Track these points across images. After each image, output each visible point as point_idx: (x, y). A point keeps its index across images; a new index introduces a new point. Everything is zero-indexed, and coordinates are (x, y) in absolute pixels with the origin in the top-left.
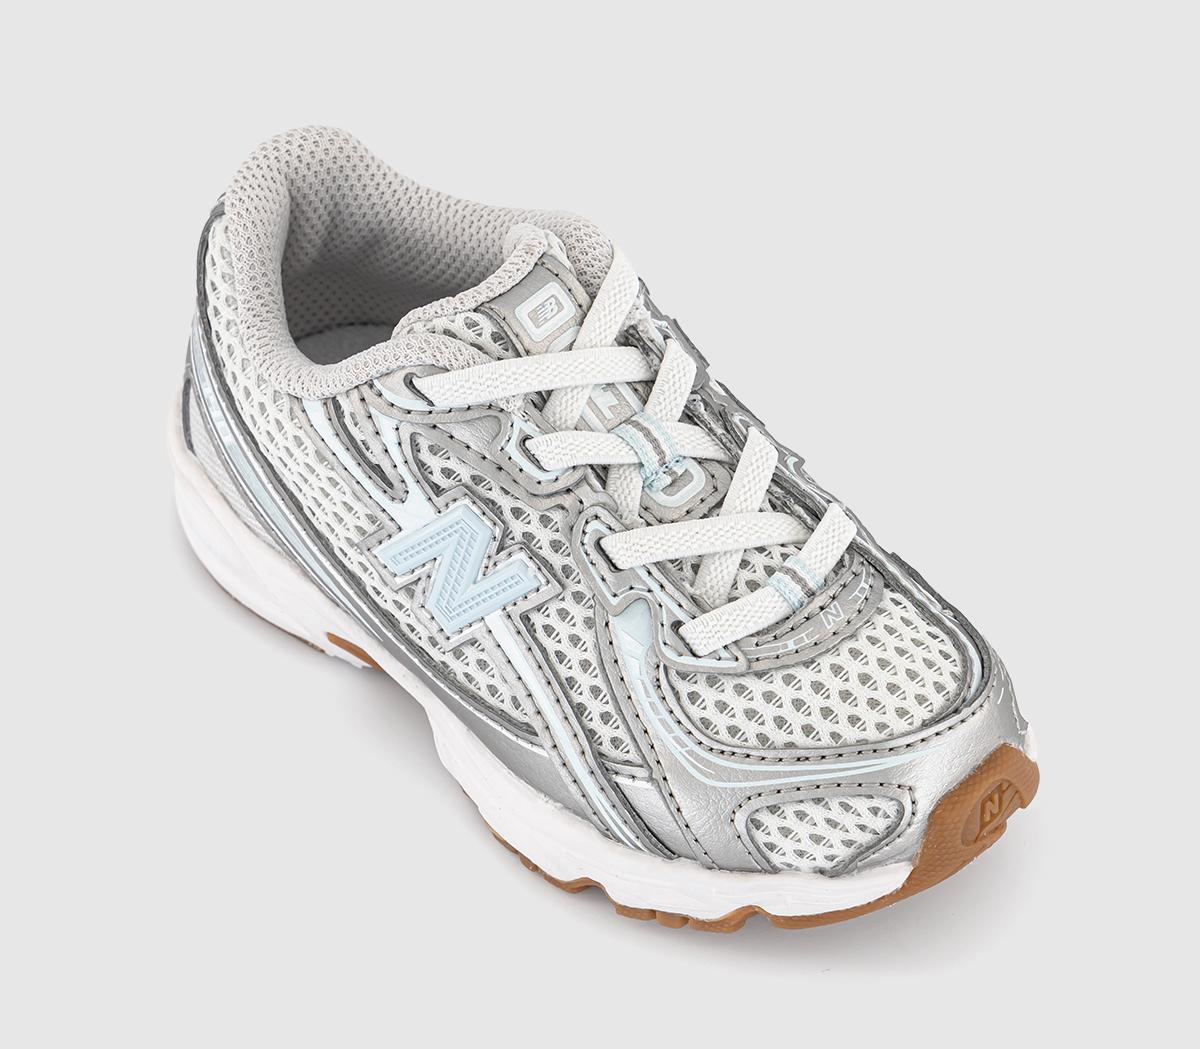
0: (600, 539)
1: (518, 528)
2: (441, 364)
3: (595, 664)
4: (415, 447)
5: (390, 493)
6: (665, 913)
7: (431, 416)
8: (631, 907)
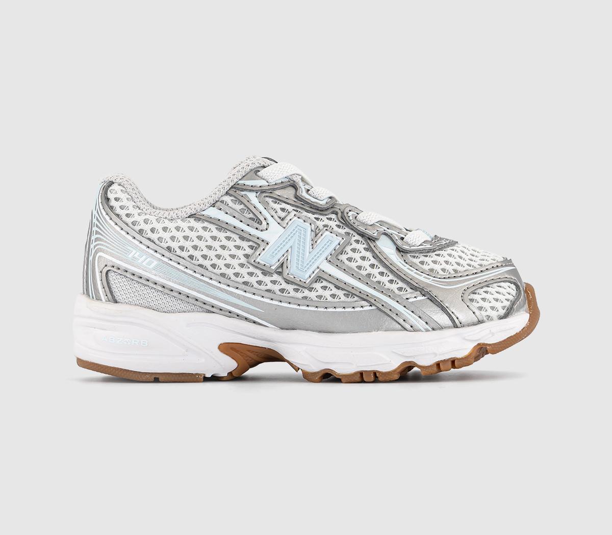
0: (356, 218)
2: (262, 166)
5: (260, 227)
6: (444, 361)
7: (269, 188)
8: (429, 365)
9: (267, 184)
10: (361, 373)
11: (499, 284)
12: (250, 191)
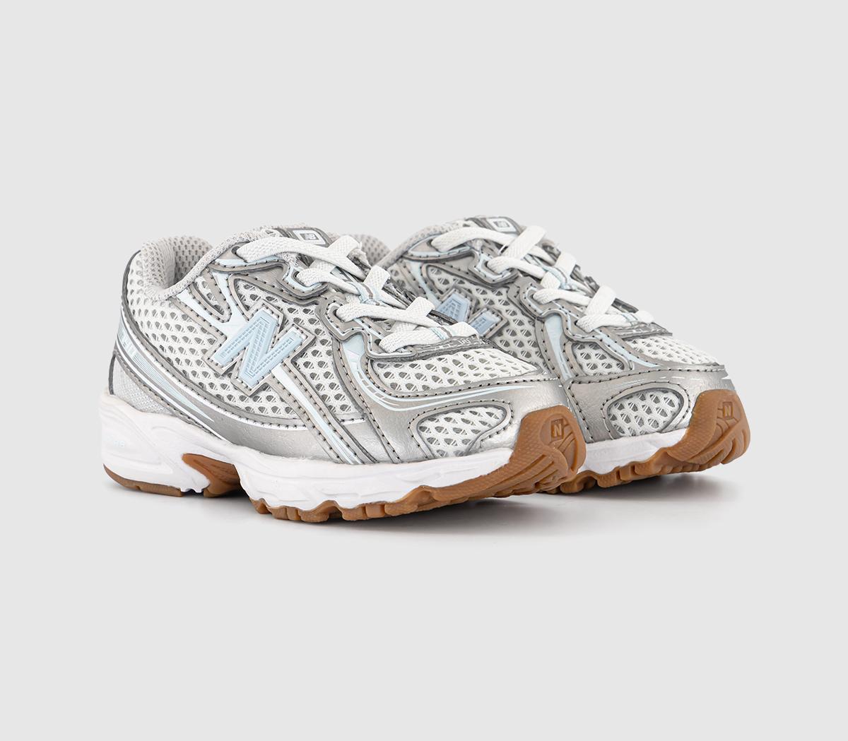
0: (336, 311)
1: (291, 317)
2: (245, 240)
3: (338, 383)
4: (237, 288)
5: (222, 318)
6: (371, 505)
7: (246, 268)
8: (352, 508)
9: (244, 264)
10: (286, 508)
11: (472, 410)
12: (221, 272)
